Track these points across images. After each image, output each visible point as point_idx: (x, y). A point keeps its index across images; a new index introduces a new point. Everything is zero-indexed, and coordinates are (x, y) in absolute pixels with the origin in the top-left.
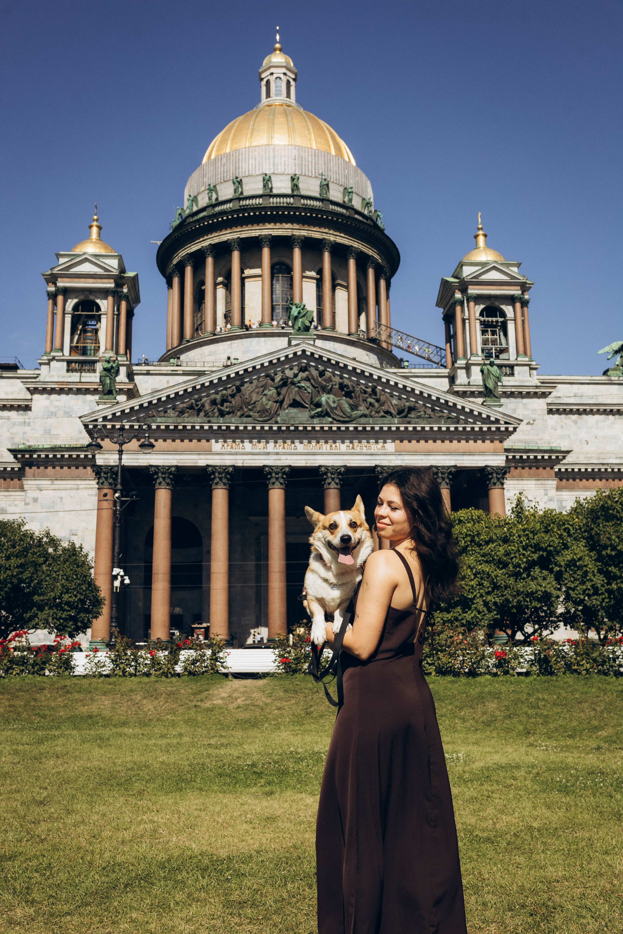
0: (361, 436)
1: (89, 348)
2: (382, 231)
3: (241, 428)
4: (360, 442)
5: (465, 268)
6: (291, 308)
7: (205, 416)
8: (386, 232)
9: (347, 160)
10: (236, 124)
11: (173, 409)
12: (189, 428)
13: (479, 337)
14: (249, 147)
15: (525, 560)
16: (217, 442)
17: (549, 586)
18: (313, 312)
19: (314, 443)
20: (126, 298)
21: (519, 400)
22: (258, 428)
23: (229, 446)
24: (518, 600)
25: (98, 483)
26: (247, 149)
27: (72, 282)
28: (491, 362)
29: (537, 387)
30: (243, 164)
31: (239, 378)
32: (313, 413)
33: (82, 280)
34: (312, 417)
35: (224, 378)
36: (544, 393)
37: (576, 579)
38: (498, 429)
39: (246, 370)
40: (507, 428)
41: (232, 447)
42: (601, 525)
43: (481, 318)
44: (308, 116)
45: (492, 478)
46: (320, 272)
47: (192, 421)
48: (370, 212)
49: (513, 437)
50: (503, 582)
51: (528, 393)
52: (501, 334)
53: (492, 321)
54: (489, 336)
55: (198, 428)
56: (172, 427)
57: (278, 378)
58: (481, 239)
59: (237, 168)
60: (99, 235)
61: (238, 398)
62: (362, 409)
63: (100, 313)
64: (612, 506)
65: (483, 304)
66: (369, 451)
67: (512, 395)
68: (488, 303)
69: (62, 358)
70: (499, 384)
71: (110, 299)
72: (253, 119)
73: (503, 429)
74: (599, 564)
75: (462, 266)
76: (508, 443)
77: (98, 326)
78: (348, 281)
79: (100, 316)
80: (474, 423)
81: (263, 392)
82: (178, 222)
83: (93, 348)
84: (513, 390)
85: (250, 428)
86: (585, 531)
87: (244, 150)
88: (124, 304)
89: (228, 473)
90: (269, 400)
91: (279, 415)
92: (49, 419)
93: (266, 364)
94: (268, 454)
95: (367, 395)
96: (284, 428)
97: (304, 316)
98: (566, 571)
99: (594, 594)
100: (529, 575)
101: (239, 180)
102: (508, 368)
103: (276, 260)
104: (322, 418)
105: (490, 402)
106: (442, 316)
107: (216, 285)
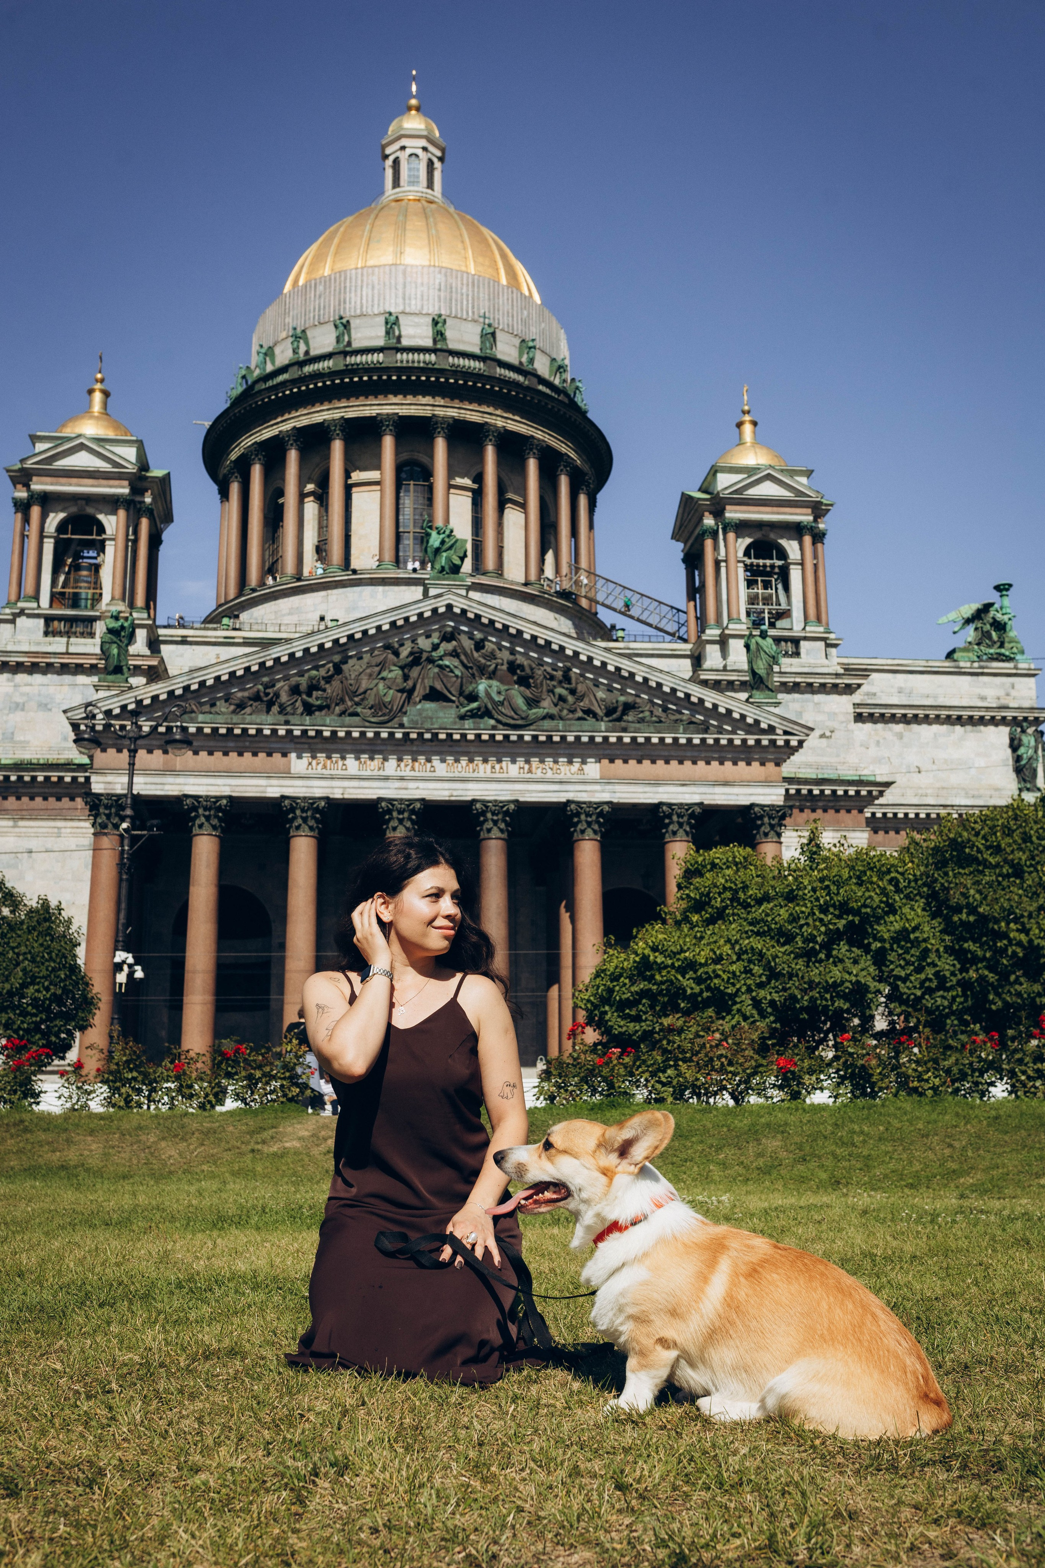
0: (544, 751)
1: (83, 596)
2: (583, 413)
3: (341, 734)
4: (542, 761)
5: (720, 476)
6: (428, 535)
7: (280, 713)
8: (589, 415)
9: (527, 293)
10: (342, 229)
11: (226, 701)
12: (252, 732)
13: (743, 592)
14: (362, 268)
15: (823, 929)
16: (299, 757)
17: (864, 973)
18: (466, 541)
19: (464, 762)
20: (150, 512)
21: (808, 696)
22: (370, 735)
23: (321, 764)
24: (812, 997)
25: (93, 825)
26: (359, 271)
27: (56, 484)
28: (762, 632)
29: (837, 675)
30: (353, 295)
31: (339, 649)
32: (463, 710)
33: (74, 480)
34: (462, 718)
35: (314, 650)
36: (848, 686)
37: (908, 963)
38: (773, 742)
39: (351, 637)
40: (787, 742)
41: (325, 767)
42: (951, 873)
43: (745, 559)
44: (463, 219)
45: (763, 824)
46: (479, 479)
47: (258, 721)
48: (565, 381)
49: (796, 758)
50: (786, 966)
51: (823, 685)
52: (780, 586)
53: (765, 566)
54: (760, 590)
55: (267, 732)
56: (223, 731)
57: (405, 652)
58: (748, 428)
59: (342, 302)
60: (105, 405)
61: (336, 683)
62: (547, 705)
63: (104, 536)
64: (969, 840)
65: (749, 536)
66: (558, 777)
67: (796, 688)
68: (758, 535)
69: (36, 612)
70: (776, 668)
71: (122, 513)
72: (370, 221)
73: (780, 743)
74: (947, 938)
75: (716, 472)
76: (789, 768)
77: (99, 560)
78: (525, 496)
79: (103, 542)
80: (734, 732)
81: (379, 673)
82: (240, 390)
83: (90, 596)
84: (798, 680)
85: (356, 735)
86: (924, 885)
87: (354, 272)
88: (144, 523)
89: (317, 810)
90: (390, 688)
91: (405, 713)
92: (11, 716)
93: (386, 627)
94: (387, 778)
95: (554, 683)
96: (413, 736)
97: (450, 548)
98: (892, 950)
99: (938, 989)
100: (829, 956)
101: (344, 321)
102: (789, 644)
103: (405, 456)
104: (478, 720)
105: (759, 696)
106: (681, 555)
107: (302, 496)
